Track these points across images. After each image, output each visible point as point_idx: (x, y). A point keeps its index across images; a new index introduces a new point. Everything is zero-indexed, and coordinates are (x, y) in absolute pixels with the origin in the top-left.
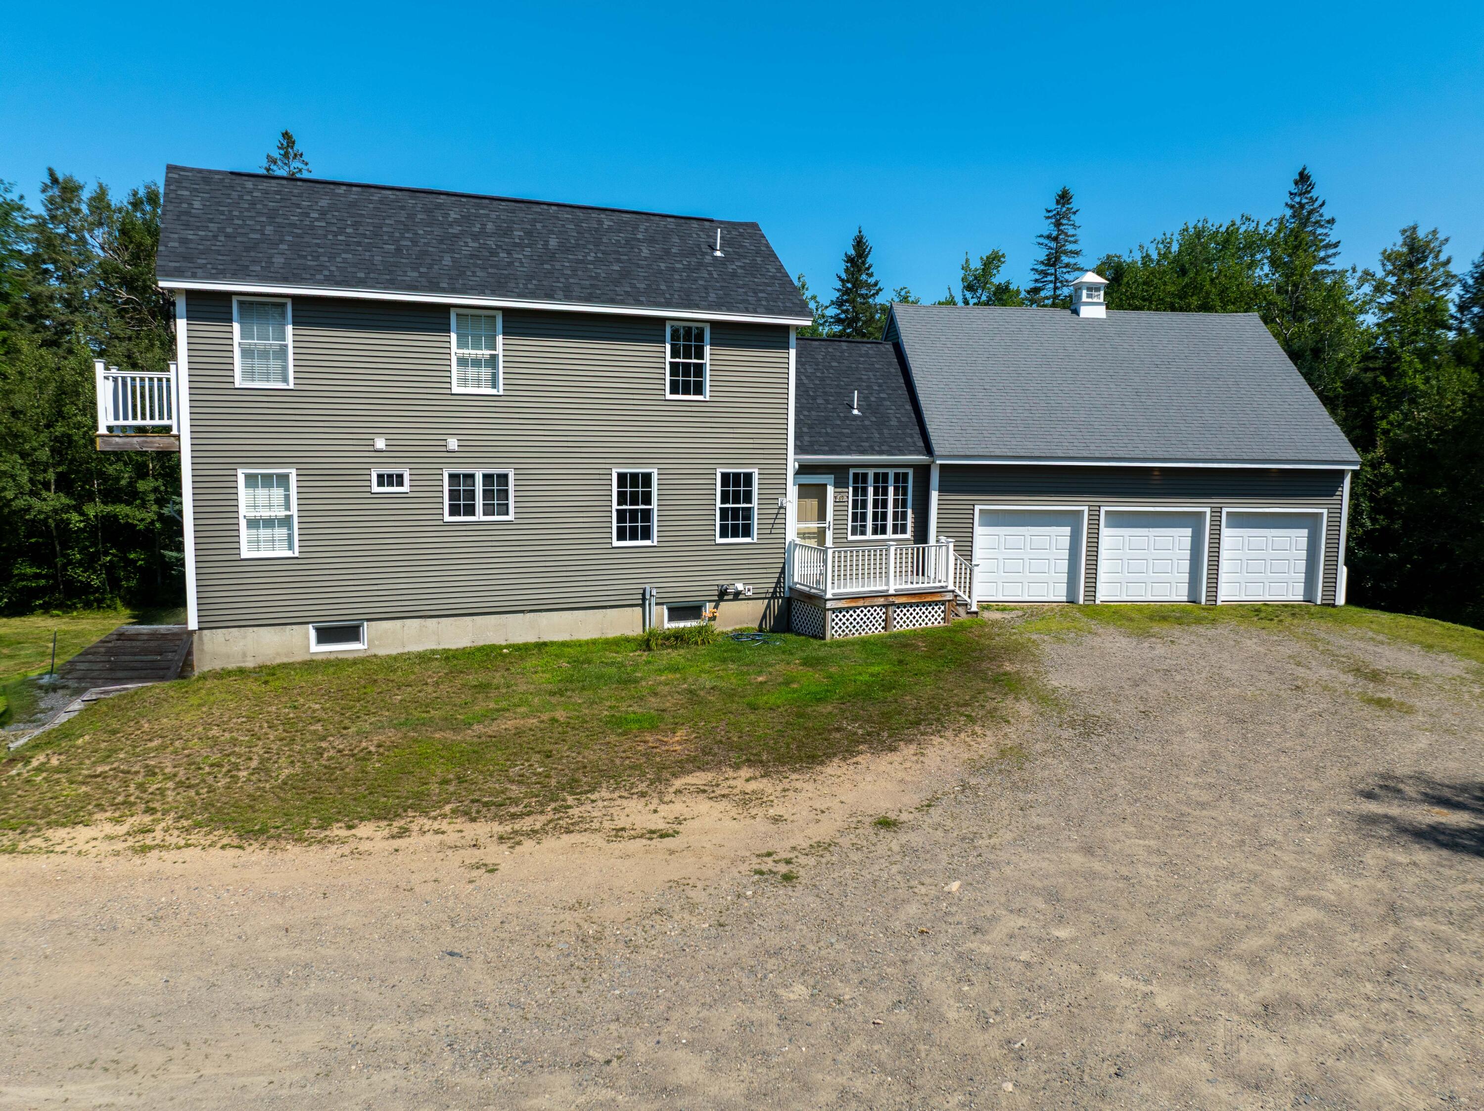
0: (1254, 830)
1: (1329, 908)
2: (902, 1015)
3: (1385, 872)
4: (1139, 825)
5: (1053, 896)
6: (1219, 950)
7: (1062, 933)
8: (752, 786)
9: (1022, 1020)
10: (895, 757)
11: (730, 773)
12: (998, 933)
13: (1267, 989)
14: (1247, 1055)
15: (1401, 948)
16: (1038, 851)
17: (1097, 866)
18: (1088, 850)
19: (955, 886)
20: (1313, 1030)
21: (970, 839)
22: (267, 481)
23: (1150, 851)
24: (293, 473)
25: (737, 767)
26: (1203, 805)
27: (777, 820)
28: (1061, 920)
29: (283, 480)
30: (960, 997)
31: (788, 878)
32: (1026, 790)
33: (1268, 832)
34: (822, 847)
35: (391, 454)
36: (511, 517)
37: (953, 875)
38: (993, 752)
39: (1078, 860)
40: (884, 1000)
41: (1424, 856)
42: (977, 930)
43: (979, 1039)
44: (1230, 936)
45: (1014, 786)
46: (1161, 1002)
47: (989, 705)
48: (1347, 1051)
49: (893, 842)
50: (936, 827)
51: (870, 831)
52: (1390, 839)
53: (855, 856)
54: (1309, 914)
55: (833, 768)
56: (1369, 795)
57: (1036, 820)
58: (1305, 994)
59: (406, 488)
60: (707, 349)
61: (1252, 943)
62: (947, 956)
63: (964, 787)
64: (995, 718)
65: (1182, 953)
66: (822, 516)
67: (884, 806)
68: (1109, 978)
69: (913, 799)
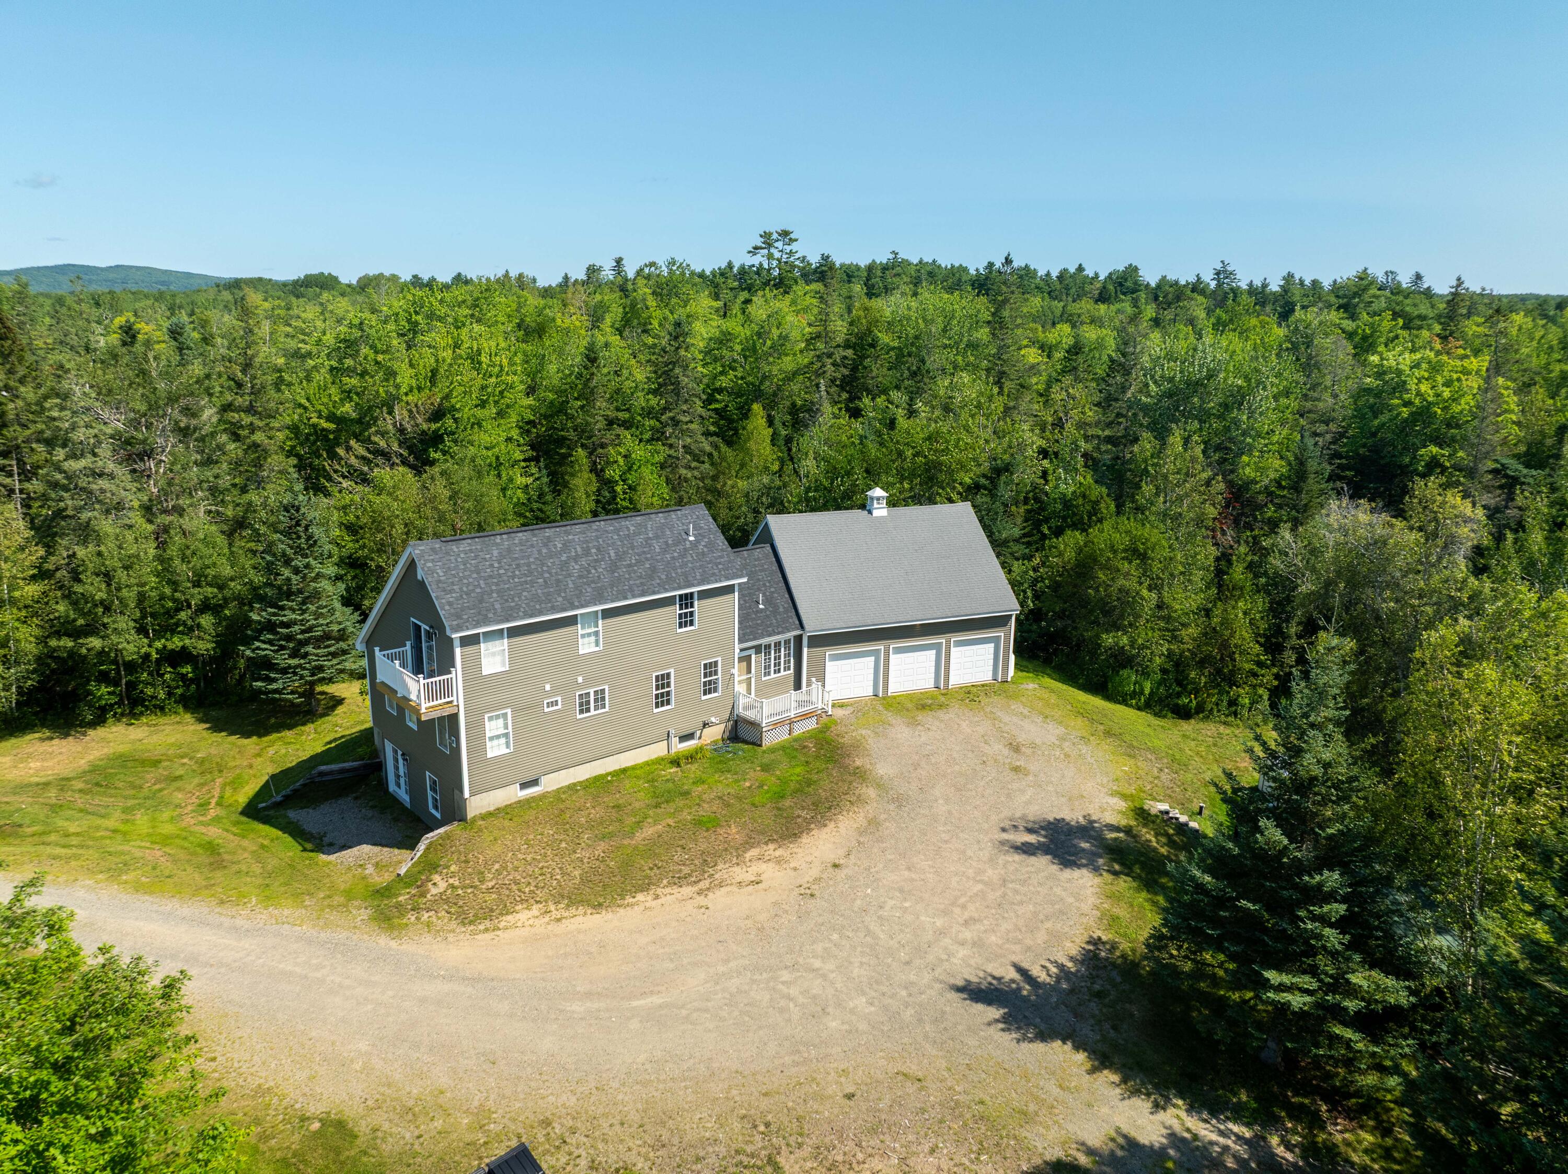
0: (964, 852)
1: (986, 884)
2: (868, 939)
3: (1004, 866)
4: (925, 855)
5: (901, 890)
6: (953, 904)
7: (907, 904)
8: (778, 853)
9: (902, 935)
10: (826, 830)
11: (765, 848)
12: (887, 908)
13: (966, 915)
14: (961, 936)
15: (1004, 895)
16: (892, 871)
17: (913, 876)
18: (909, 869)
19: (869, 891)
20: (978, 926)
21: (868, 869)
22: (497, 717)
23: (930, 866)
24: (509, 711)
25: (766, 843)
26: (946, 842)
27: (795, 869)
28: (905, 900)
29: (505, 715)
30: (883, 931)
31: (812, 895)
32: (882, 842)
33: (969, 853)
34: (818, 880)
35: (553, 692)
36: (607, 709)
37: (867, 886)
38: (865, 823)
39: (906, 873)
40: (862, 935)
41: (1017, 857)
42: (881, 907)
43: (891, 943)
44: (956, 898)
45: (878, 841)
46: (938, 924)
47: (857, 792)
48: (985, 931)
49: (841, 874)
50: (855, 864)
51: (831, 870)
52: (1008, 851)
53: (831, 883)
54: (980, 887)
55: (805, 839)
56: (1004, 830)
57: (890, 857)
58: (976, 916)
59: (559, 706)
60: (696, 603)
61: (962, 900)
62: (875, 918)
63: (859, 843)
64: (860, 801)
65: (942, 906)
66: (749, 671)
67: (832, 857)
68: (923, 918)
69: (842, 852)
